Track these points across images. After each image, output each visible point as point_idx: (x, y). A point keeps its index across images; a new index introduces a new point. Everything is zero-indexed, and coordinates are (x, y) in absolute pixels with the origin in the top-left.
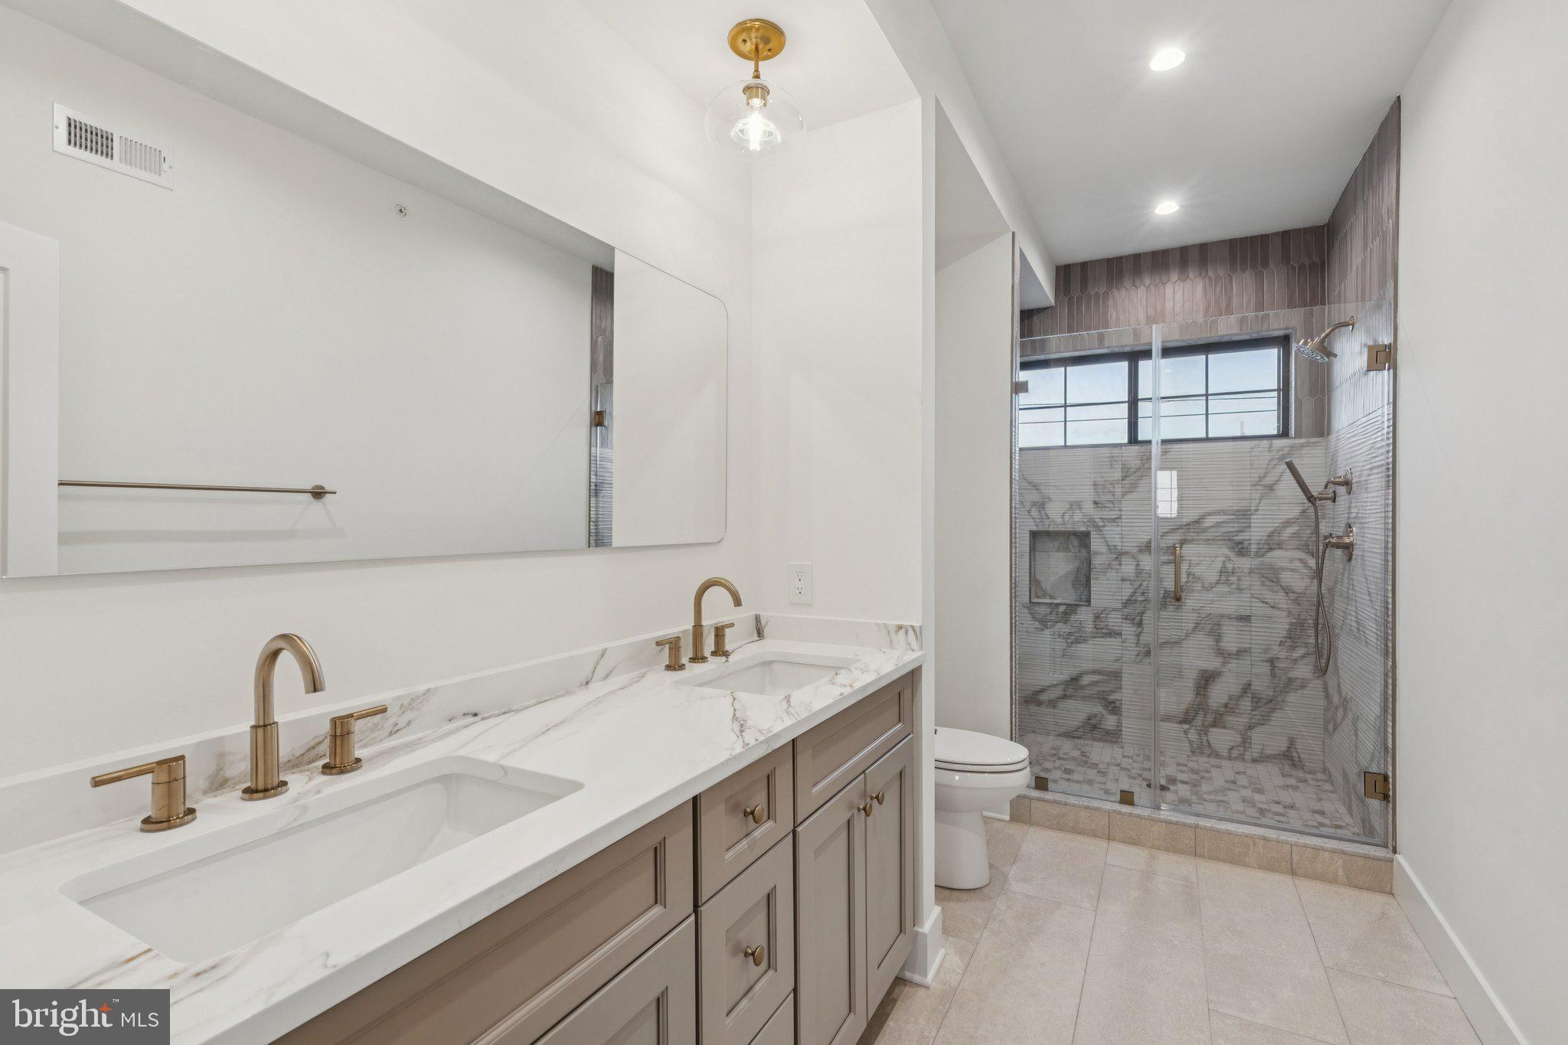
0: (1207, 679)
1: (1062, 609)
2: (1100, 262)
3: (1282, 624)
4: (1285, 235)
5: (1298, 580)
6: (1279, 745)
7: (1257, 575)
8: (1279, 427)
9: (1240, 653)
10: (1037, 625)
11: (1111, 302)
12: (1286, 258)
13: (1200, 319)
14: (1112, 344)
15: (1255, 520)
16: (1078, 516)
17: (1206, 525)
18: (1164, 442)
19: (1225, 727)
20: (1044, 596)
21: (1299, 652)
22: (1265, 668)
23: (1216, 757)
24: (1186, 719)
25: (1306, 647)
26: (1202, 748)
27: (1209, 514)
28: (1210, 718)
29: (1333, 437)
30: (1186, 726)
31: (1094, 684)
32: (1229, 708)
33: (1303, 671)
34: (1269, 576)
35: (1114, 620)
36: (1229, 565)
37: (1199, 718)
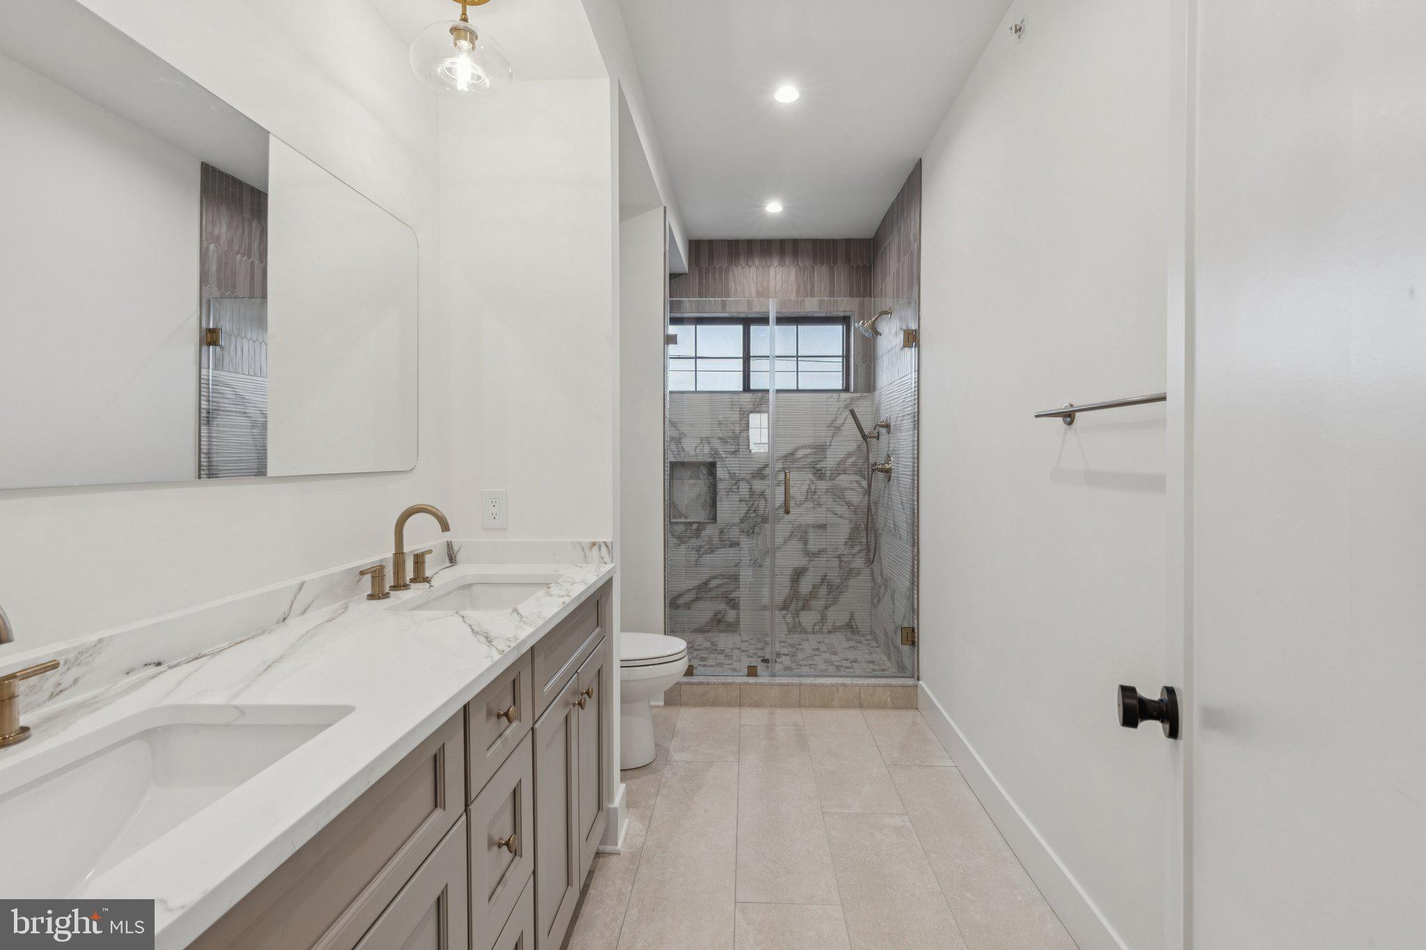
1: (695, 526)
2: (723, 241)
3: (844, 530)
4: (848, 242)
5: (855, 497)
6: (843, 619)
7: (830, 494)
8: (843, 384)
9: (818, 554)
10: (675, 541)
11: (731, 275)
12: (848, 259)
13: (793, 297)
14: (732, 311)
15: (829, 452)
16: (707, 450)
17: (798, 456)
18: (778, 391)
19: (810, 610)
20: (680, 517)
21: (857, 548)
22: (836, 563)
23: (804, 633)
24: (785, 607)
25: (861, 545)
26: (796, 628)
27: (799, 448)
28: (800, 603)
29: (877, 392)
30: (784, 612)
31: (719, 586)
32: (813, 594)
33: (859, 562)
34: (838, 494)
35: (734, 533)
36: (813, 487)
37: (793, 605)
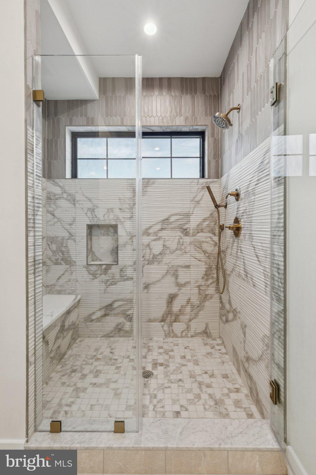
0: (172, 298)
1: (104, 267)
2: (122, 78)
3: (203, 268)
4: (204, 79)
5: (210, 248)
6: (202, 327)
7: (193, 245)
8: (200, 175)
9: (185, 285)
10: (91, 277)
12: (204, 91)
15: (192, 218)
16: (111, 216)
17: (172, 221)
19: (179, 322)
20: (96, 260)
21: (210, 282)
22: (196, 291)
23: (176, 337)
24: (163, 320)
25: (213, 279)
26: (170, 334)
27: (172, 215)
28: (173, 318)
29: (224, 178)
30: (163, 323)
31: (120, 306)
32: (181, 312)
33: (211, 290)
34: (199, 246)
35: (130, 272)
36: (181, 241)
37: (169, 319)
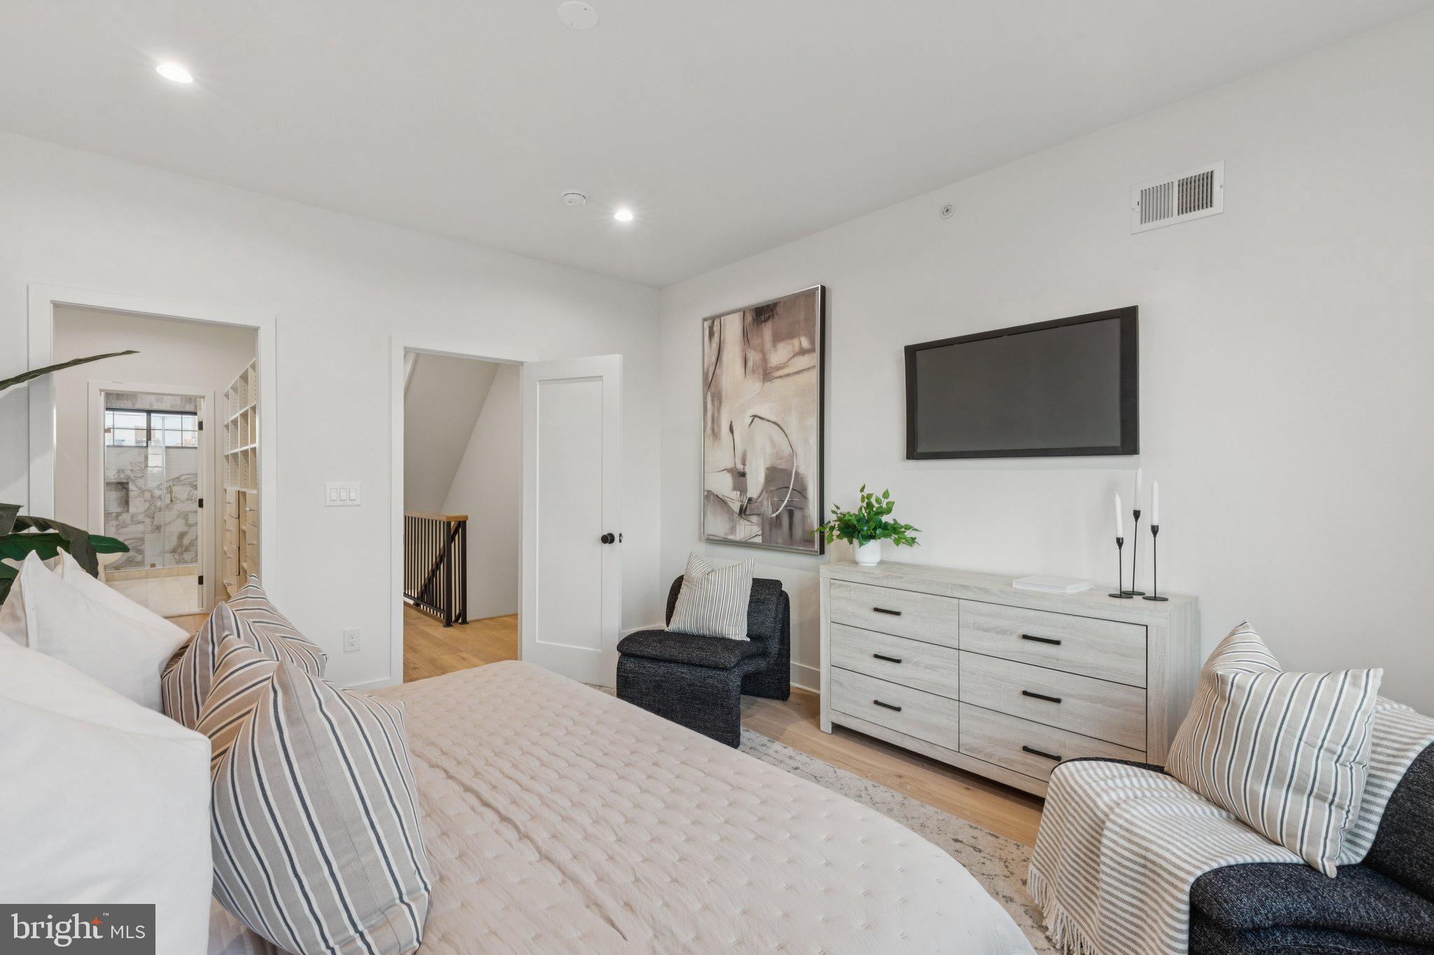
0: (182, 535)
13: (179, 403)
14: (140, 407)
16: (122, 476)
17: (180, 479)
24: (174, 551)
27: (183, 475)
28: (184, 549)
35: (141, 517)
37: (180, 549)
